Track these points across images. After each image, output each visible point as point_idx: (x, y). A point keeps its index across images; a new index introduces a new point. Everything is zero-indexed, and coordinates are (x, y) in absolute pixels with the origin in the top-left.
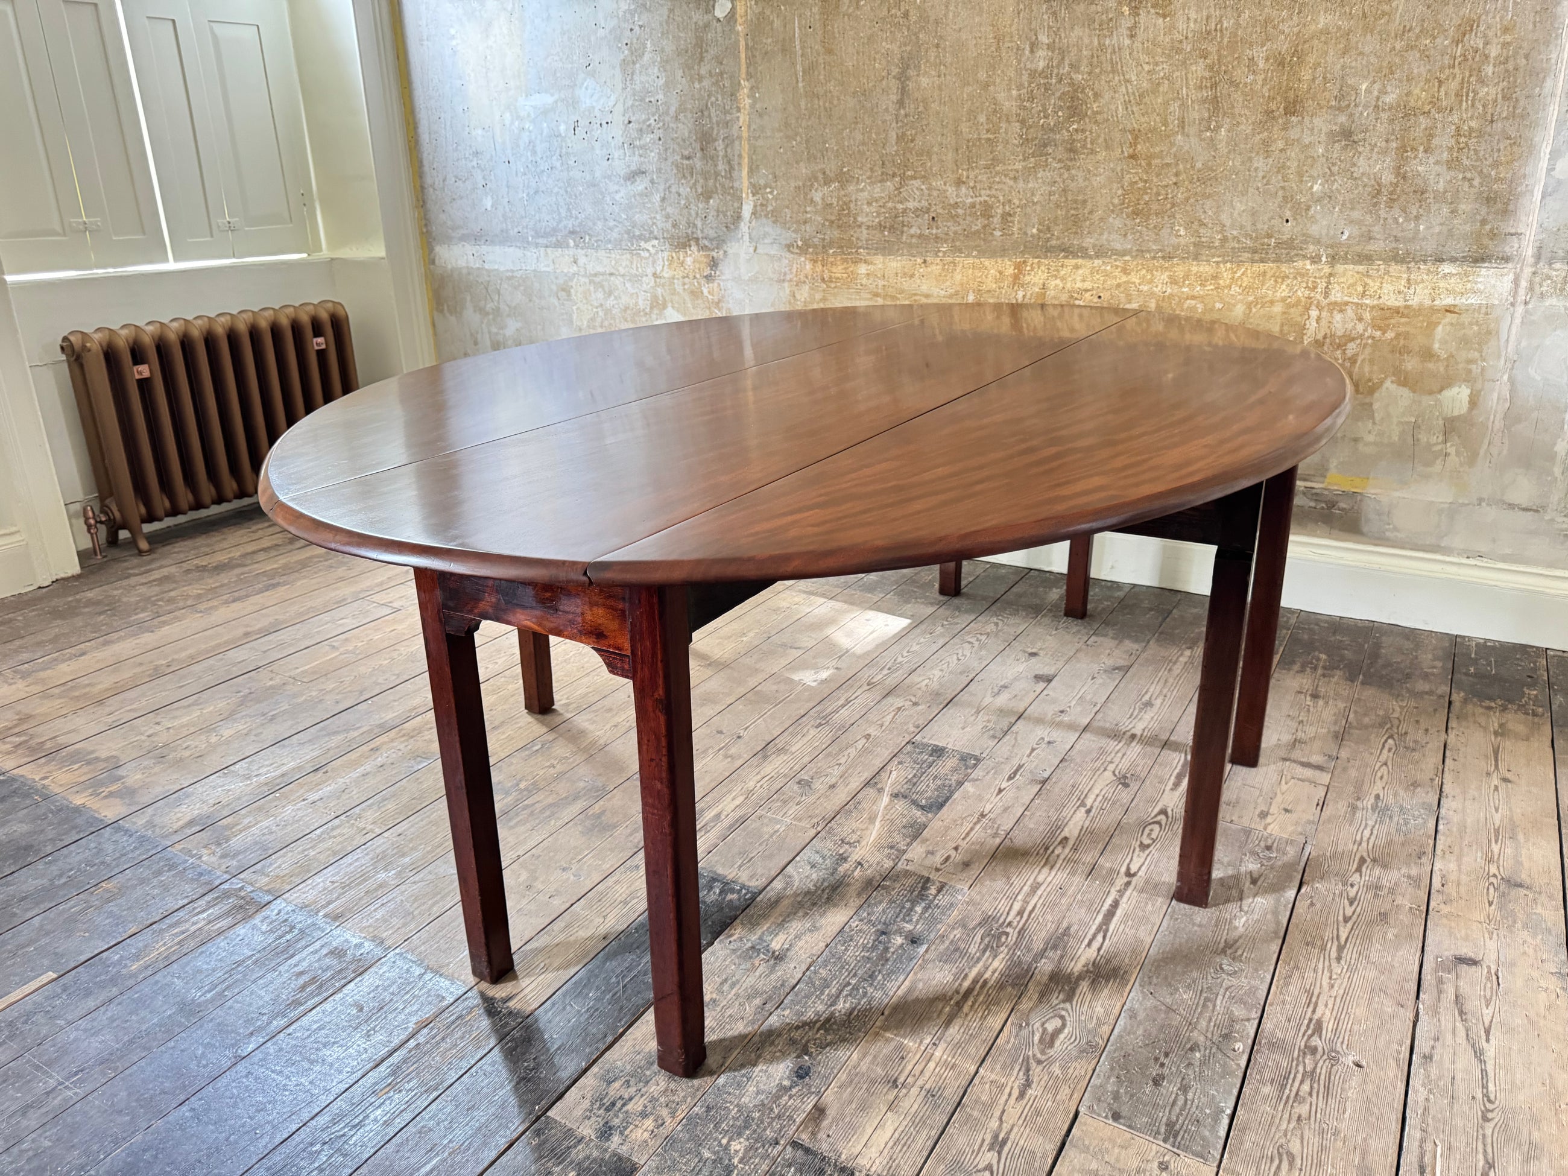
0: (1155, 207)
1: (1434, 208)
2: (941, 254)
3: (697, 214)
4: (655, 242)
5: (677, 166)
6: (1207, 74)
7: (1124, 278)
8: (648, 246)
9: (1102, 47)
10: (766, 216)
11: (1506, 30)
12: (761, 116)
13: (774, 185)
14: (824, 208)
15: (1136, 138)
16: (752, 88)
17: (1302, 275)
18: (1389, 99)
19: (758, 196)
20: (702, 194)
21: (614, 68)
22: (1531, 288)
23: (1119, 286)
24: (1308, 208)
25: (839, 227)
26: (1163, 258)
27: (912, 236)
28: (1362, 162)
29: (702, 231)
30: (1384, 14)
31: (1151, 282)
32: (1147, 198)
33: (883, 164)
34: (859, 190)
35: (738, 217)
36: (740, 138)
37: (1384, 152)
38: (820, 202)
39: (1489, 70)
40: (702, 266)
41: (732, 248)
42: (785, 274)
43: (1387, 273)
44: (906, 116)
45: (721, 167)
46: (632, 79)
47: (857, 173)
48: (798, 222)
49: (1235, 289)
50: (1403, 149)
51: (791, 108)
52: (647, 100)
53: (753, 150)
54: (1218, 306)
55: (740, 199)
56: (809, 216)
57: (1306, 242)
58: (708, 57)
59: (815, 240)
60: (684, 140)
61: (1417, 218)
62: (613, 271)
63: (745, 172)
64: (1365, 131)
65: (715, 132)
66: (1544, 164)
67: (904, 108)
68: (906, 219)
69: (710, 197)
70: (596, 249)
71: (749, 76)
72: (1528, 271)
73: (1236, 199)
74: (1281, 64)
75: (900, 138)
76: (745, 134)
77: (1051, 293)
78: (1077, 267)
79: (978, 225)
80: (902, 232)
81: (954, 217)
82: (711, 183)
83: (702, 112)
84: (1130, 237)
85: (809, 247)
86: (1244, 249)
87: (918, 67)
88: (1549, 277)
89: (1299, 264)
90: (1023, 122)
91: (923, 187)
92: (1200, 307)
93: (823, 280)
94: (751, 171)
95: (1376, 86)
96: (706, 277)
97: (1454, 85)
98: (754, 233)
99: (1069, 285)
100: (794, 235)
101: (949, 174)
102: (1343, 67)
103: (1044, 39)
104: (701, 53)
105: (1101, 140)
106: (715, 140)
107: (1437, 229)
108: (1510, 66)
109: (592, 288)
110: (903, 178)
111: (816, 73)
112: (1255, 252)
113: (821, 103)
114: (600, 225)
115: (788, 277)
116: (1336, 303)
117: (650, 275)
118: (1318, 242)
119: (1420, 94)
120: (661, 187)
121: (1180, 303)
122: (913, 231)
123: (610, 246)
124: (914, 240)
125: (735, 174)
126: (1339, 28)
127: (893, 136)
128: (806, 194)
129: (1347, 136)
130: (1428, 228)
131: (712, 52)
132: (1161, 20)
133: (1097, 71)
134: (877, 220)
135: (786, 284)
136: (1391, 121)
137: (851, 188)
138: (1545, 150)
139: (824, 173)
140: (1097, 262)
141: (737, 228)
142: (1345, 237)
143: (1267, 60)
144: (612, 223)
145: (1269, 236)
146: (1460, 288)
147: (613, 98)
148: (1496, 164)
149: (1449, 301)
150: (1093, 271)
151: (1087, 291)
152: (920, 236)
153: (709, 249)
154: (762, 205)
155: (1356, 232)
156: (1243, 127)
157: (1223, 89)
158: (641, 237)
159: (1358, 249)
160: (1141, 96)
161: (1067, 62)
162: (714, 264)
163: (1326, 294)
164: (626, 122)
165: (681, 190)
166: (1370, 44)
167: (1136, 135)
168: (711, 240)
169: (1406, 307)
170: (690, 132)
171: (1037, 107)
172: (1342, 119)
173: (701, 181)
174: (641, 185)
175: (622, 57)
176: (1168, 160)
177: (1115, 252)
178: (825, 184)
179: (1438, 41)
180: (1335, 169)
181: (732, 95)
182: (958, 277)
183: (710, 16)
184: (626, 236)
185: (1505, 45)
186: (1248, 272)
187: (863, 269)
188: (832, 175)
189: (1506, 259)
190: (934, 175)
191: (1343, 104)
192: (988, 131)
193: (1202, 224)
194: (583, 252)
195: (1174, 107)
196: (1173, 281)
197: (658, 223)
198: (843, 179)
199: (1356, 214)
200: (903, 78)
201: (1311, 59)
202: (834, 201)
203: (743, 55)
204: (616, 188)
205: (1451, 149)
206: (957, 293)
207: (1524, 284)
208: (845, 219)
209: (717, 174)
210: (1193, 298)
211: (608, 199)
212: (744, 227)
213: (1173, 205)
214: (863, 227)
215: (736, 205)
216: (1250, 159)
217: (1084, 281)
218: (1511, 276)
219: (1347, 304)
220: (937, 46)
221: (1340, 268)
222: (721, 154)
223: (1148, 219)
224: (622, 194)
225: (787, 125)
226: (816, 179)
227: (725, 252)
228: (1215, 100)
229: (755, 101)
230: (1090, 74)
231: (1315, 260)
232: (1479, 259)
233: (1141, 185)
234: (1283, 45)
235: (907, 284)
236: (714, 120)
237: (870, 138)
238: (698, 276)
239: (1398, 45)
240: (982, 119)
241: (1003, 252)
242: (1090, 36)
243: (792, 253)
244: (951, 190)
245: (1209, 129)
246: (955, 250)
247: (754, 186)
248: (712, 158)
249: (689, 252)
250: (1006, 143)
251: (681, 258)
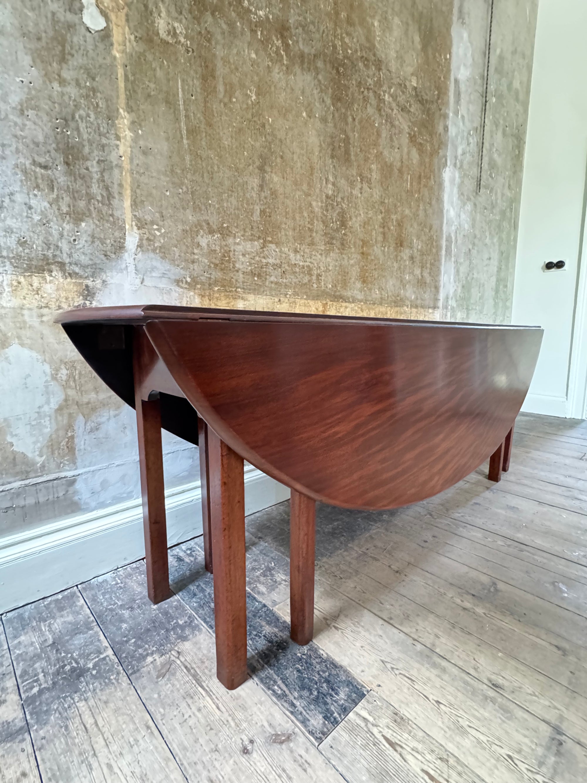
0: (369, 279)
2: (288, 296)
3: (62, 235)
9: (351, 193)
10: (154, 251)
11: (436, 231)
12: (144, 153)
13: (161, 223)
14: (209, 253)
15: (363, 244)
16: (133, 122)
17: (405, 313)
18: (419, 247)
19: (143, 231)
20: (68, 213)
24: (406, 286)
25: (222, 270)
26: (372, 304)
27: (272, 282)
28: (415, 269)
29: (70, 256)
32: (367, 274)
33: (252, 228)
34: (235, 243)
35: (120, 247)
36: (120, 167)
37: (419, 267)
38: (206, 247)
39: (434, 243)
40: (72, 294)
41: (113, 278)
44: (266, 198)
45: (95, 189)
47: (234, 229)
48: (186, 261)
50: (422, 267)
51: (176, 158)
53: (137, 185)
55: (122, 229)
56: (196, 257)
57: (406, 299)
58: (73, 61)
59: (202, 278)
60: (37, 145)
61: (425, 292)
63: (127, 203)
64: (416, 258)
65: (86, 150)
67: (264, 192)
68: (268, 270)
69: (82, 220)
73: (390, 279)
75: (263, 212)
76: (126, 165)
79: (306, 280)
80: (266, 279)
81: (294, 273)
82: (82, 204)
83: (66, 120)
84: (362, 293)
85: (197, 283)
86: (393, 301)
87: (271, 166)
89: (405, 308)
90: (323, 222)
91: (277, 250)
94: (135, 204)
98: (140, 266)
100: (182, 272)
101: (291, 245)
103: (331, 178)
104: (63, 51)
105: (352, 242)
106: (86, 159)
108: (437, 244)
110: (265, 241)
111: (199, 137)
113: (204, 165)
119: (424, 248)
122: (273, 279)
124: (273, 285)
125: (115, 202)
127: (258, 209)
128: (193, 238)
129: (412, 259)
131: (78, 60)
134: (250, 268)
136: (420, 255)
137: (230, 240)
139: (208, 224)
140: (353, 305)
141: (119, 258)
142: (413, 298)
145: (398, 296)
152: (276, 283)
153: (81, 277)
154: (148, 239)
155: (415, 296)
161: (340, 195)
162: (88, 293)
166: (415, 225)
168: (84, 267)
171: (329, 216)
172: (412, 252)
173: (67, 199)
176: (372, 258)
177: (358, 300)
178: (210, 233)
180: (411, 271)
181: (108, 119)
183: (74, 19)
187: (241, 304)
188: (215, 227)
190: (283, 243)
191: (411, 246)
192: (309, 223)
193: (382, 289)
195: (374, 233)
198: (225, 233)
199: (415, 289)
200: (262, 169)
202: (218, 248)
203: (121, 84)
208: (227, 264)
209: (90, 197)
212: (128, 258)
213: (374, 279)
214: (240, 271)
215: (117, 234)
216: (393, 263)
220: (282, 157)
221: (412, 310)
222: (96, 176)
223: (368, 285)
225: (172, 172)
226: (202, 227)
227: (104, 281)
228: (384, 234)
229: (137, 136)
230: (348, 206)
233: (365, 268)
236: (85, 136)
237: (242, 205)
238: (65, 306)
240: (306, 214)
241: (317, 297)
242: (348, 186)
243: (182, 288)
244: (292, 255)
246: (296, 294)
247: (139, 220)
248: (83, 178)
249: (48, 278)
250: (317, 232)
251: (36, 284)
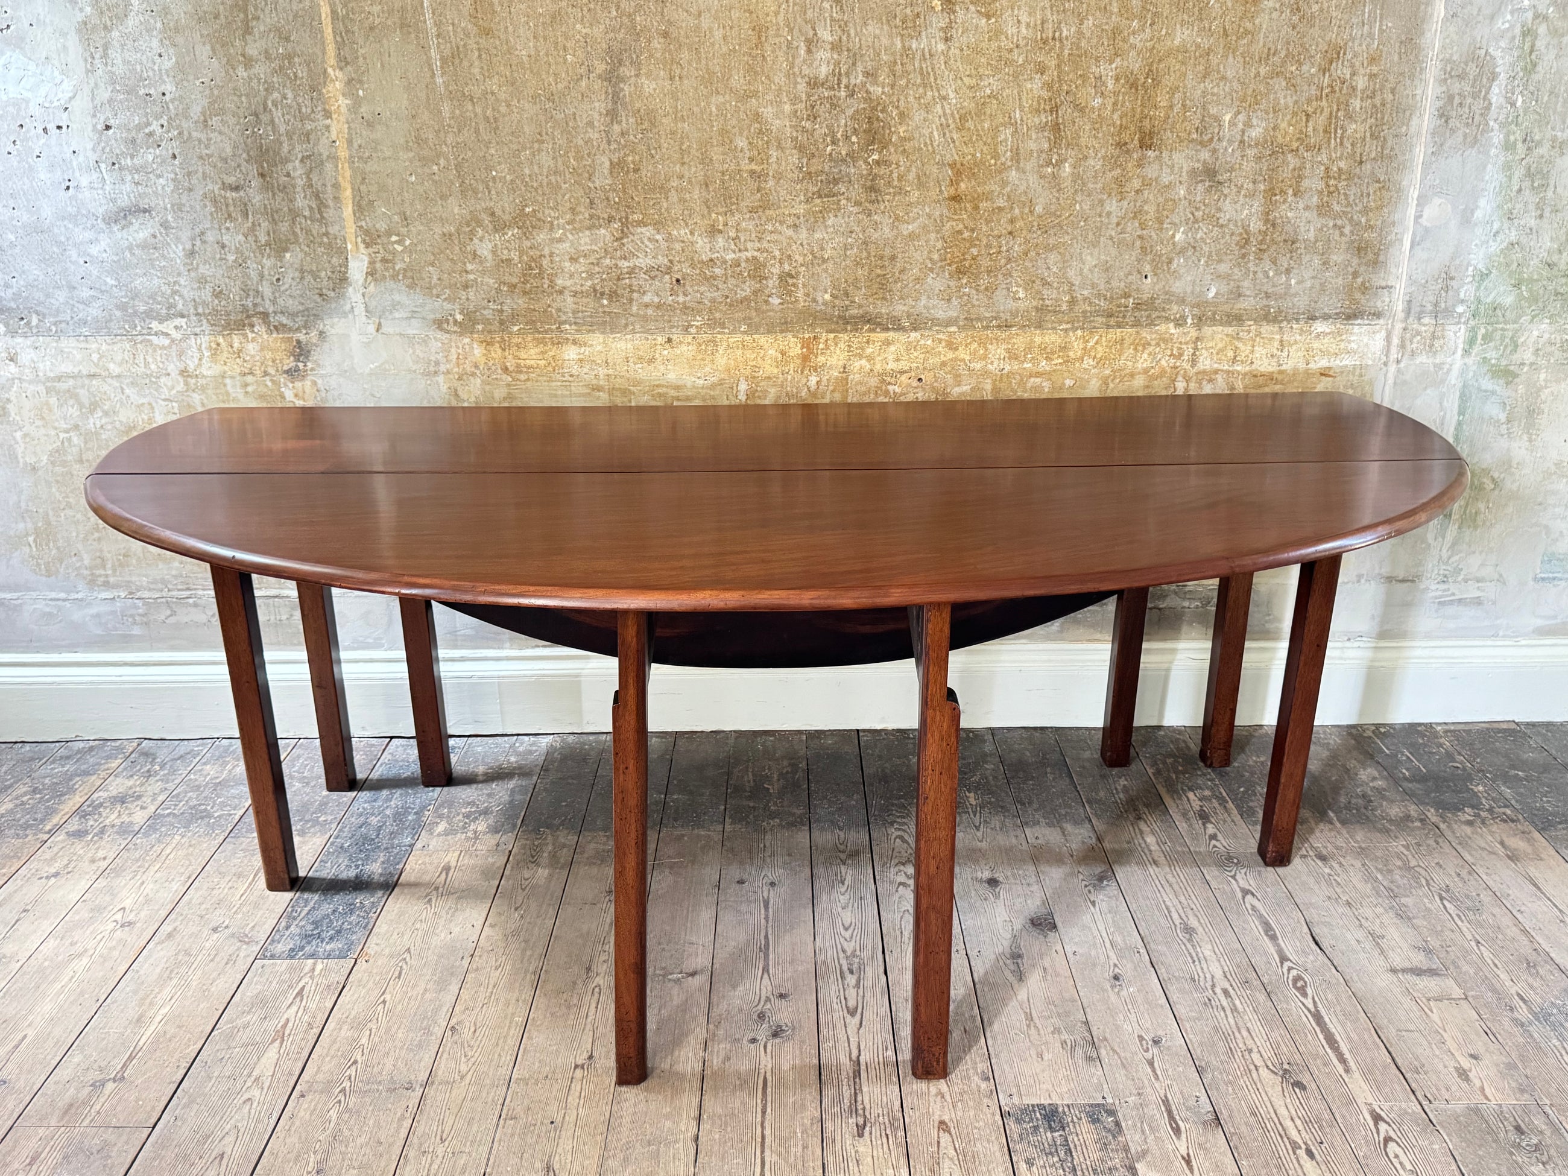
0: (985, 262)
1: (1306, 259)
2: (693, 330)
3: (261, 276)
4: (182, 322)
5: (215, 201)
6: (1045, 94)
7: (950, 355)
8: (168, 327)
9: (906, 50)
10: (394, 277)
11: (1373, 60)
12: (370, 125)
13: (404, 230)
14: (498, 266)
15: (958, 173)
16: (349, 82)
17: (1165, 341)
18: (1255, 133)
19: (375, 248)
20: (268, 244)
21: (64, 35)
22: (1402, 346)
23: (944, 364)
24: (1170, 262)
25: (525, 293)
26: (999, 327)
27: (647, 306)
28: (1227, 206)
29: (274, 302)
30: (1247, 32)
31: (984, 357)
32: (974, 251)
33: (592, 203)
34: (552, 240)
35: (341, 280)
36: (333, 157)
37: (1251, 195)
38: (490, 257)
39: (1356, 104)
40: (279, 356)
41: (335, 326)
42: (437, 363)
43: (1259, 334)
44: (623, 133)
45: (301, 202)
46: (105, 56)
47: (550, 214)
48: (452, 286)
49: (1088, 362)
50: (1271, 192)
51: (425, 116)
52: (142, 92)
53: (361, 178)
54: (1069, 382)
55: (342, 252)
56: (472, 277)
57: (1170, 302)
58: (259, 28)
59: (485, 312)
60: (224, 160)
61: (1288, 271)
62: (93, 371)
63: (348, 211)
64: (1232, 170)
65: (285, 148)
66: (1411, 211)
67: (620, 123)
68: (635, 282)
69: (286, 250)
70: (58, 335)
71: (343, 62)
72: (1399, 326)
73: (1086, 251)
74: (1134, 86)
75: (617, 166)
76: (343, 153)
77: (855, 377)
78: (887, 343)
79: (746, 289)
80: (631, 300)
81: (710, 279)
82: (284, 227)
83: (257, 115)
84: (955, 302)
85: (475, 322)
86: (1097, 313)
87: (637, 64)
88: (1418, 333)
89: (1162, 328)
90: (801, 149)
91: (658, 237)
92: (1047, 388)
93: (506, 370)
94: (360, 209)
95: (1241, 118)
96: (287, 372)
97: (1322, 120)
98: (373, 304)
99: (878, 367)
100: (447, 306)
101: (698, 219)
102: (1204, 93)
103: (825, 35)
104: (246, 21)
105: (911, 176)
106: (288, 161)
107: (1308, 284)
108: (1377, 101)
109: (53, 401)
110: (625, 223)
111: (466, 64)
112: (1110, 316)
113: (479, 110)
114: (61, 296)
115: (443, 368)
116: (1204, 372)
117: (174, 374)
118: (1182, 301)
119: (1287, 130)
120: (186, 235)
121: (1022, 383)
122: (647, 299)
123: (85, 331)
124: (650, 312)
125: (330, 214)
126: (1198, 46)
127: (604, 162)
128: (463, 245)
129: (1210, 174)
130: (1299, 283)
132: (984, 21)
133: (903, 82)
134: (589, 283)
135: (441, 379)
136: (1258, 159)
137: (541, 237)
138: (1414, 194)
139: (493, 214)
140: (914, 335)
141: (341, 296)
142: (1211, 294)
143: (1117, 79)
144: (86, 293)
145: (1127, 296)
146: (1333, 348)
147: (67, 86)
148: (1366, 211)
149: (1323, 363)
150: (910, 347)
151: (902, 372)
152: (659, 306)
153: (290, 330)
154: (384, 261)
155: (1224, 289)
156: (1091, 162)
157: (1066, 112)
158: (149, 315)
159: (1227, 308)
160: (963, 118)
161: (860, 68)
162: (301, 352)
163: (1194, 362)
164: (101, 127)
165: (226, 239)
166: (1232, 68)
167: (959, 171)
168: (293, 315)
169: (1281, 372)
170: (235, 147)
171: (821, 130)
172: (1205, 155)
173: (265, 225)
174: (141, 231)
175: (80, 17)
176: (1001, 203)
177: (936, 322)
178: (496, 230)
179: (1305, 68)
180: (1198, 214)
181: (313, 89)
182: (721, 360)
184: (118, 313)
185: (1372, 76)
186: (1102, 341)
187: (571, 353)
188: (507, 217)
189: (1378, 315)
190: (675, 221)
191: (1206, 138)
192: (751, 160)
193: (1046, 283)
194: (29, 342)
195: (1006, 133)
196: (1013, 356)
197: (185, 292)
198: (528, 223)
199: (1223, 268)
200: (612, 78)
201: (1168, 81)
202: (515, 256)
203: (328, 31)
204: (88, 235)
205: (1320, 193)
206: (721, 382)
207: (1395, 341)
208: (535, 282)
209: (294, 214)
210: (1038, 375)
211: (74, 254)
212: (354, 295)
213: (1009, 260)
214: (566, 292)
215: (335, 261)
216: (1101, 202)
217: (898, 360)
218: (1383, 334)
219: (1216, 372)
220: (665, 35)
221: (1207, 330)
222: (300, 182)
223: (977, 277)
224: (103, 244)
225: (419, 141)
226: (479, 223)
227: (321, 333)
228: (1056, 128)
229: (357, 103)
230: (892, 86)
231: (1180, 322)
232: (1351, 316)
233: (966, 234)
234: (1134, 63)
235: (643, 372)
236: (282, 129)
237: (566, 164)
238: (272, 371)
239: (1263, 71)
240: (741, 143)
241: (785, 326)
242: (891, 36)
243: (448, 332)
244: (701, 243)
245: (1049, 163)
246: (714, 324)
247: (367, 232)
248: (283, 189)
249: (250, 335)
250: (778, 177)
251: (236, 345)
